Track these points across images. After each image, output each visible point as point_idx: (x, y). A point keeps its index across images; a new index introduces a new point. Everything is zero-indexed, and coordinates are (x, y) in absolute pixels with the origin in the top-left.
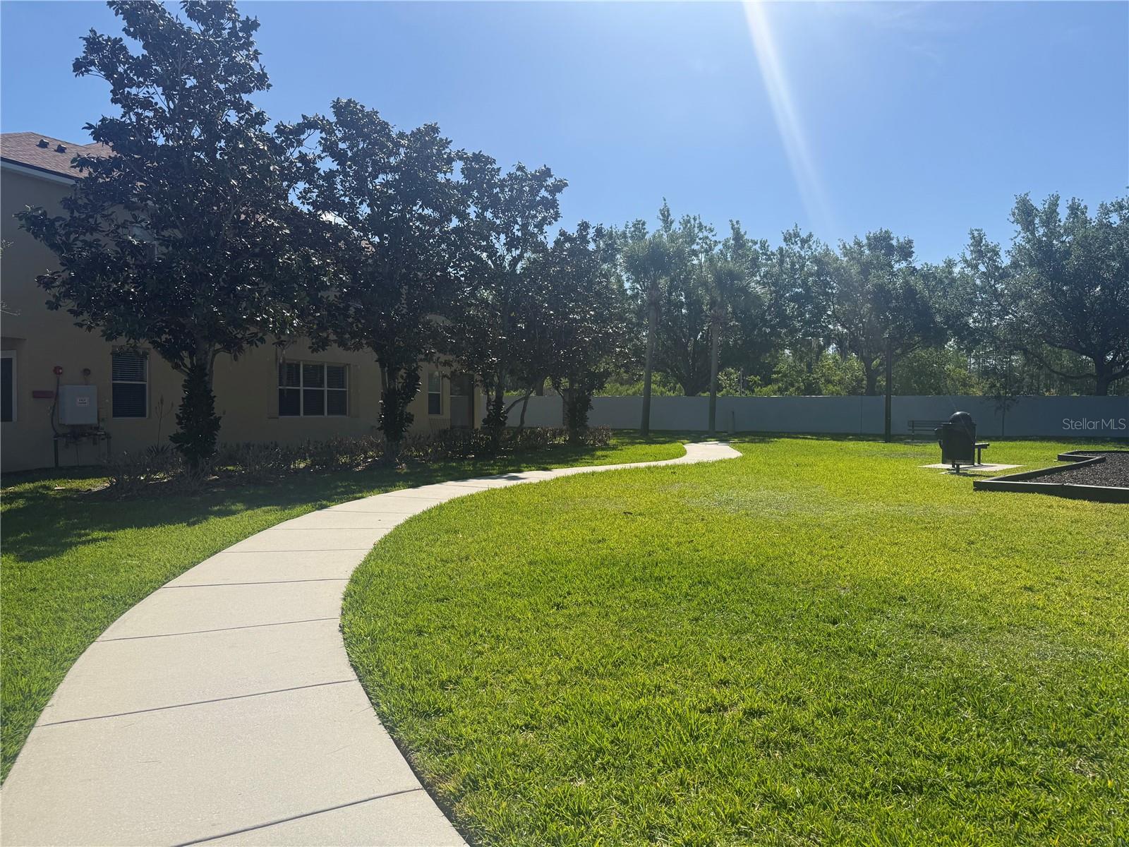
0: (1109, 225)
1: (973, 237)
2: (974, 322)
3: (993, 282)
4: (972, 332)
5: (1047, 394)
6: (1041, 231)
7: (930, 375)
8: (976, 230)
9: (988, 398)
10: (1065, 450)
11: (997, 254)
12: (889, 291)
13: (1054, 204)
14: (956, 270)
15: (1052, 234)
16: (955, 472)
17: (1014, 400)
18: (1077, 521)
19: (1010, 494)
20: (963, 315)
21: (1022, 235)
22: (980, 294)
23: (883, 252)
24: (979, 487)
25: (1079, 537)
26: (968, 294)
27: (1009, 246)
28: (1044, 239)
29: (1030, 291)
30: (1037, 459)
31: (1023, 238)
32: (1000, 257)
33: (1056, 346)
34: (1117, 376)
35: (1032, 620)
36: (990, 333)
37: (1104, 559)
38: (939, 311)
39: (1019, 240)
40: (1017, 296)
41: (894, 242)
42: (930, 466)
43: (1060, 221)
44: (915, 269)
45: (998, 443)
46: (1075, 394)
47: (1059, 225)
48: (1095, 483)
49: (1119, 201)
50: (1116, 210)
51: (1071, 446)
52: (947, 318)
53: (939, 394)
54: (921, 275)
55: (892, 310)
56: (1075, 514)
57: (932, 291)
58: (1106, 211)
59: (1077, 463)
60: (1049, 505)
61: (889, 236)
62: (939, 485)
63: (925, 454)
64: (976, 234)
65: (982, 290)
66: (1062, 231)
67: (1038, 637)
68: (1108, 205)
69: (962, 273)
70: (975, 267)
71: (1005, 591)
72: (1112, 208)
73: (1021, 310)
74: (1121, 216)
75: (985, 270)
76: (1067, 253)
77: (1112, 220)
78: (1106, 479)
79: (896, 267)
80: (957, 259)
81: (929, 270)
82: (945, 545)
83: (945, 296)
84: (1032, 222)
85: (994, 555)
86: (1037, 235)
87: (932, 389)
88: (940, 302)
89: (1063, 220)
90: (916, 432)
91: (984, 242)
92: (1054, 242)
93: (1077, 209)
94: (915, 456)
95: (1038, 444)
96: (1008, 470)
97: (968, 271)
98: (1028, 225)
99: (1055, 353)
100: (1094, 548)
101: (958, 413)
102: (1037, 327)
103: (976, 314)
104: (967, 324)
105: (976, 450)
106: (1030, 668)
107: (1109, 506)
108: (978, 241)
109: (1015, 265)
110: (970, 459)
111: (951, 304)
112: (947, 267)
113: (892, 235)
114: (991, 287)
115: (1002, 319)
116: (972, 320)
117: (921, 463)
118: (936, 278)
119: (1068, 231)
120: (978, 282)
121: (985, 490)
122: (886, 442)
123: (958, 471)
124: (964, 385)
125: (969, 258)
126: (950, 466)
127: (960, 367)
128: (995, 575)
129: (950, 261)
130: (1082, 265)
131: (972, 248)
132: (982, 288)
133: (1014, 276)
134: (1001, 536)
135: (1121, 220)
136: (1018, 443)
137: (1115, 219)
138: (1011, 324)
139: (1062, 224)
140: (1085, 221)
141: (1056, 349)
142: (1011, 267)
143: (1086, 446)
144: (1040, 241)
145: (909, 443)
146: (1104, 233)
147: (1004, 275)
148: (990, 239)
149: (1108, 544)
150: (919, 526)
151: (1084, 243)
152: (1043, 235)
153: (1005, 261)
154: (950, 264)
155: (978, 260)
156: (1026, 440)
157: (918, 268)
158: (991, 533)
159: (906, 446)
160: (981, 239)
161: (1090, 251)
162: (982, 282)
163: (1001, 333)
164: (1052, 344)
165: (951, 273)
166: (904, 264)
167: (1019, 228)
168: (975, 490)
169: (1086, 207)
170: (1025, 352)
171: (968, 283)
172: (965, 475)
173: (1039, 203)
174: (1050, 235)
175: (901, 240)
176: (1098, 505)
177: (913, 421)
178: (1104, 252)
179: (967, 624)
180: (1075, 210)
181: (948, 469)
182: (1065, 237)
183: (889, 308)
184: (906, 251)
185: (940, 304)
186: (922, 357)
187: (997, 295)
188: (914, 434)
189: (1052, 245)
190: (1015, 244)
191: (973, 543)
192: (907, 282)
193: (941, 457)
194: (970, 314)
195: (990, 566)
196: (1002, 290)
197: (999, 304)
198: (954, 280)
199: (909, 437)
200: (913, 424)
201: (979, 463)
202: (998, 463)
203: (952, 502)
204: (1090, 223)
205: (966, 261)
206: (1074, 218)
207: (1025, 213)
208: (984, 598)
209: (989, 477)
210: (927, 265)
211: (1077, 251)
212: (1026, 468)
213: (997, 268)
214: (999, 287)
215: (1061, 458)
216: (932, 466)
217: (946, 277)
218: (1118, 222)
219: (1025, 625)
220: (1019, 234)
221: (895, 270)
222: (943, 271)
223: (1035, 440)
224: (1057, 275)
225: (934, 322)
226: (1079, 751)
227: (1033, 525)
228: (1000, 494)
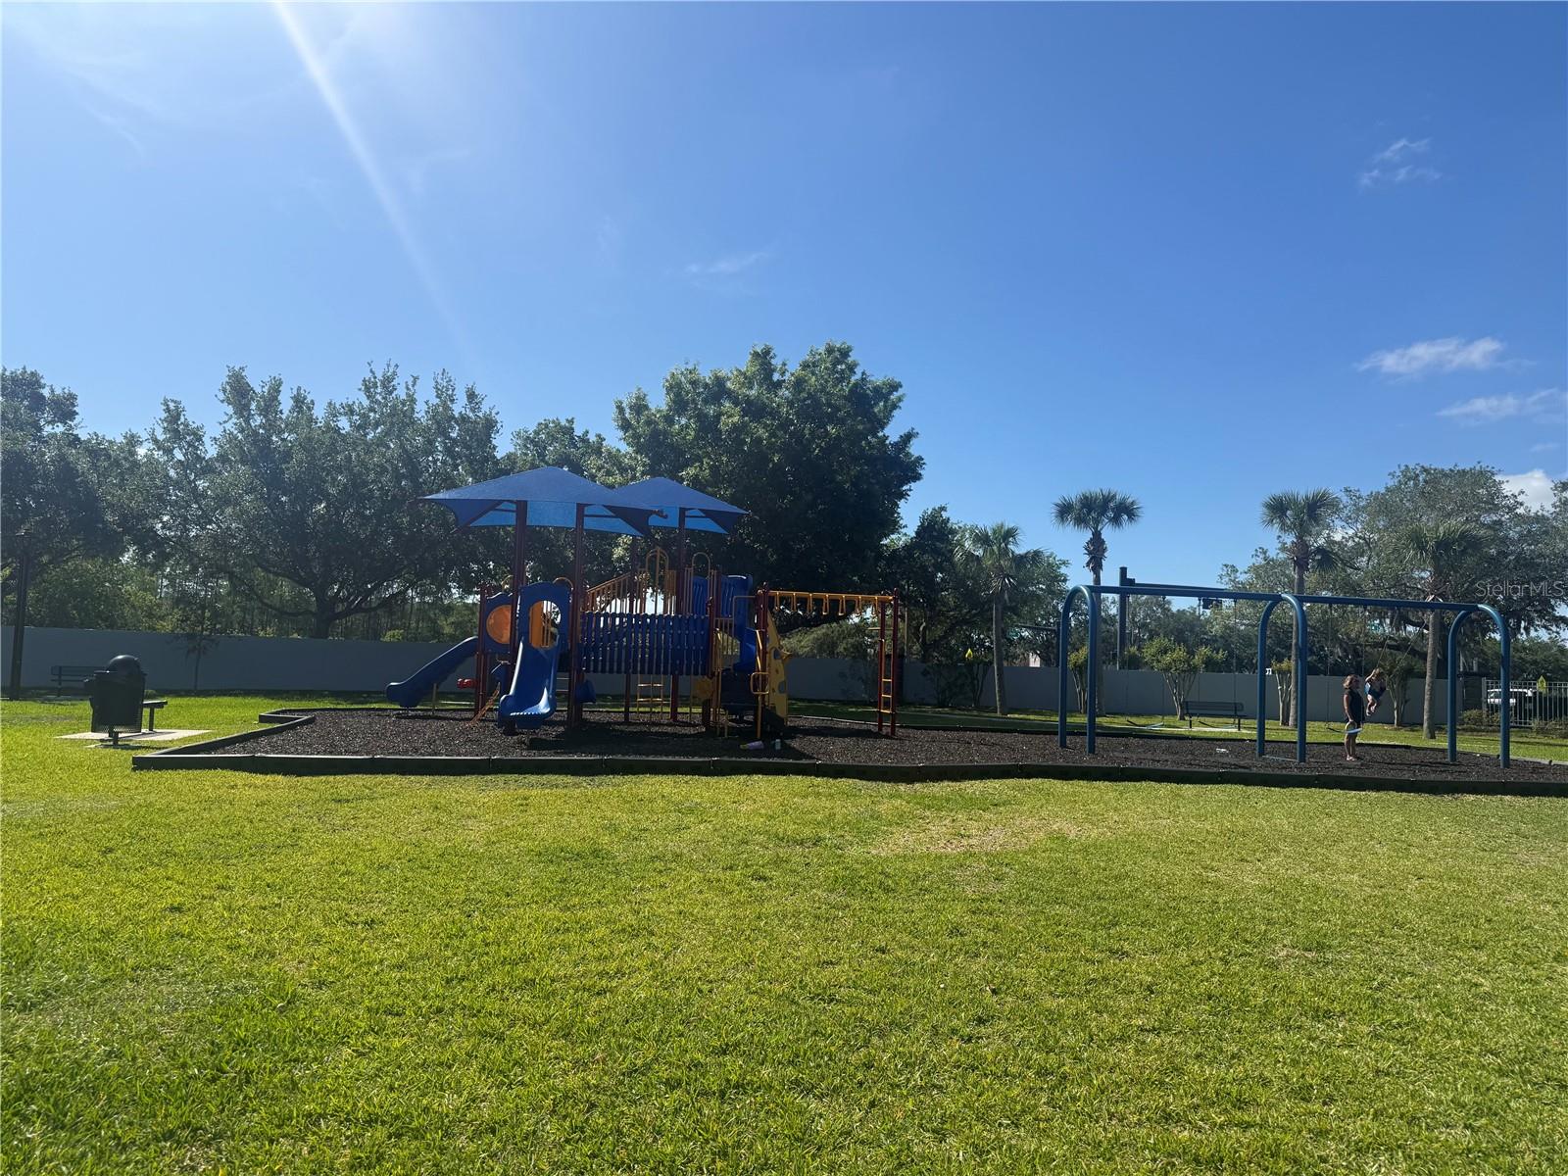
0: (337, 430)
1: (168, 410)
2: (163, 528)
3: (192, 477)
4: (159, 543)
5: (261, 633)
6: (258, 420)
7: (98, 598)
8: (172, 401)
9: (177, 637)
10: (269, 707)
11: (199, 439)
12: (32, 466)
13: (276, 389)
14: (141, 451)
15: (271, 426)
16: (111, 743)
17: (213, 640)
18: (263, 804)
19: (183, 772)
20: (146, 517)
21: (234, 420)
22: (174, 490)
23: (26, 403)
24: (141, 764)
25: (262, 825)
26: (157, 488)
27: (218, 432)
28: (261, 431)
29: (241, 495)
30: (232, 722)
31: (235, 424)
32: (203, 444)
33: (270, 572)
34: (339, 616)
35: (169, 956)
36: (183, 544)
37: (285, 851)
38: (111, 505)
39: (229, 426)
40: (223, 500)
41: (46, 392)
42: (73, 736)
43: (281, 412)
44: (77, 438)
45: (186, 699)
46: (295, 635)
47: (281, 418)
48: (296, 752)
49: (350, 403)
50: (346, 414)
51: (281, 702)
52: (124, 518)
53: (111, 626)
54: (87, 449)
55: (36, 496)
56: (263, 794)
57: (104, 474)
58: (333, 412)
59: (280, 725)
60: (232, 784)
61: (38, 382)
62: (81, 765)
63: (71, 717)
64: (172, 406)
65: (178, 485)
66: (283, 426)
67: (172, 980)
68: (338, 406)
69: (149, 457)
70: (169, 452)
71: (140, 919)
72: (342, 410)
73: (227, 520)
74: (351, 422)
75: (183, 459)
76: (287, 455)
77: (340, 424)
78: (310, 746)
79: (48, 429)
80: (144, 436)
81: (99, 444)
82: (64, 860)
83: (121, 486)
84: (247, 407)
85: (138, 865)
86: (253, 425)
87: (102, 620)
88: (111, 492)
89: (286, 412)
90: (64, 684)
91: (182, 419)
92: (274, 438)
93: (303, 402)
94: (53, 720)
95: (240, 700)
96: (190, 738)
97: (158, 454)
98: (242, 410)
99: (269, 580)
100: (277, 838)
101: (120, 657)
102: (247, 544)
103: (165, 518)
104: (152, 529)
105: (146, 712)
106: (151, 1028)
107: (306, 779)
108: (173, 416)
109: (222, 458)
110: (134, 724)
111: (130, 499)
112: (127, 444)
113: (42, 381)
114: (190, 482)
115: (203, 529)
116: (160, 525)
117: (61, 733)
118: (109, 457)
119: (291, 427)
120: (172, 473)
121: (149, 769)
122: (11, 700)
123: (115, 742)
124: (150, 615)
125: (161, 437)
126: (105, 736)
127: (145, 590)
128: (134, 895)
129: (133, 436)
130: (304, 473)
131: (165, 425)
132: (177, 482)
133: (220, 473)
134: (155, 835)
135: (351, 426)
136: (214, 699)
137: (344, 424)
138: (215, 537)
139: (284, 417)
140: (311, 420)
141: (271, 576)
142: (217, 460)
143: (297, 703)
144: (255, 433)
145: (49, 700)
146: (331, 438)
147: (208, 469)
148: (192, 417)
149: (294, 830)
150: (30, 833)
151: (307, 444)
152: (260, 426)
153: (211, 451)
154: (133, 441)
155: (174, 442)
156: (225, 695)
157: (83, 437)
158: (142, 833)
159: (42, 706)
160: (179, 415)
161: (313, 457)
162: (177, 473)
163: (201, 549)
164: (265, 569)
165: (133, 453)
166: (60, 429)
167: (230, 410)
168: (134, 769)
169: (313, 402)
170: (231, 576)
171: (157, 472)
172: (126, 747)
173: (257, 383)
174: (268, 427)
175: (58, 391)
176: (294, 779)
177: (60, 667)
178: (330, 461)
179: (69, 981)
180: (299, 401)
181: (102, 740)
182: (286, 435)
183: (31, 491)
184: (65, 409)
185: (113, 496)
186: (88, 570)
187: (198, 496)
188: (56, 687)
189: (271, 442)
190: (225, 431)
191: (111, 850)
192: (62, 457)
193: (90, 722)
194: (158, 516)
195: (129, 884)
196: (205, 491)
197: (200, 508)
198: (136, 464)
199: (51, 691)
200: (60, 671)
201: (151, 729)
202: (180, 728)
203: (94, 790)
204: (316, 423)
205: (156, 441)
206: (298, 412)
207: (238, 392)
208: (106, 934)
209: (160, 749)
210: (96, 435)
211: (299, 456)
212: (216, 735)
213: (199, 459)
214: (202, 484)
215: (263, 719)
216: (77, 736)
217: (126, 459)
218: (348, 428)
219: (158, 964)
220: (230, 419)
221: (45, 434)
222: (121, 449)
223: (236, 695)
224: (275, 481)
225: (104, 522)
226: (192, 1137)
227: (206, 815)
228: (168, 775)
